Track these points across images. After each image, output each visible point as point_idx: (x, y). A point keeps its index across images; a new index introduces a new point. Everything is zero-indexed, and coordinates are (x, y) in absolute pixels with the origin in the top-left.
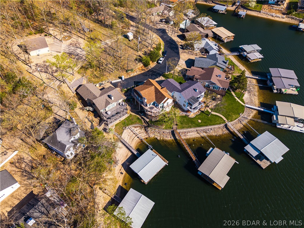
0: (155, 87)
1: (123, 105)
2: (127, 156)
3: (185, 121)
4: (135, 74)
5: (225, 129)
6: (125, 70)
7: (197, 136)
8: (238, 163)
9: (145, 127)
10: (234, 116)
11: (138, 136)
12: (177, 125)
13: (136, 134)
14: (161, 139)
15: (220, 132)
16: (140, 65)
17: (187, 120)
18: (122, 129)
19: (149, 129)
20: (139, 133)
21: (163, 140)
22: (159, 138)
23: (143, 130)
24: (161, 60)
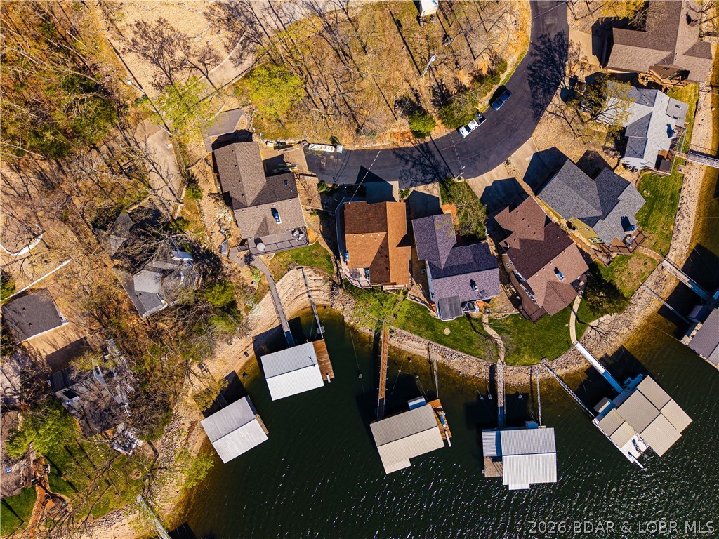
0: (387, 235)
1: (300, 239)
2: (270, 326)
3: (419, 316)
4: (379, 145)
5: (488, 369)
6: (356, 127)
7: (422, 355)
8: (450, 446)
9: (334, 283)
10: (527, 357)
11: (311, 294)
12: (395, 316)
13: (309, 289)
14: (352, 323)
15: (471, 372)
16: (402, 125)
17: (424, 317)
18: (286, 266)
19: (340, 291)
20: (317, 288)
21: (352, 328)
22: (346, 320)
23: (327, 287)
24: (468, 129)
